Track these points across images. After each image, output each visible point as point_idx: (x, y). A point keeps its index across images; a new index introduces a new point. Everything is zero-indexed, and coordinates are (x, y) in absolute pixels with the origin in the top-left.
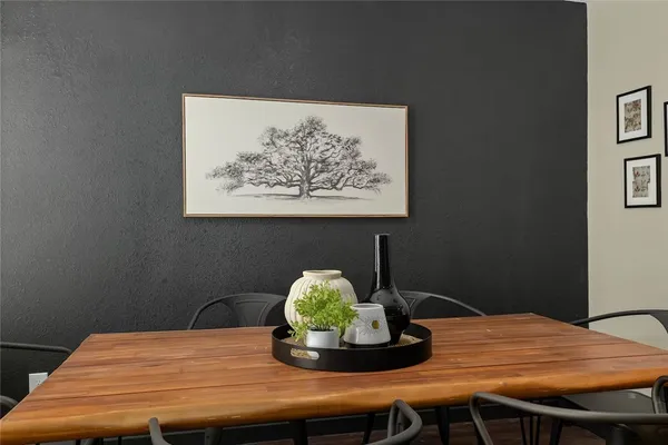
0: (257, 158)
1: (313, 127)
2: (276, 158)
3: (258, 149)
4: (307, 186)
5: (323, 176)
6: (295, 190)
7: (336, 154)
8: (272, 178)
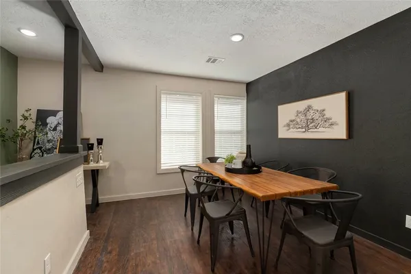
0: (294, 120)
1: (309, 107)
2: (298, 120)
3: (293, 118)
4: (307, 128)
5: (313, 124)
6: (304, 130)
7: (316, 116)
8: (298, 126)
